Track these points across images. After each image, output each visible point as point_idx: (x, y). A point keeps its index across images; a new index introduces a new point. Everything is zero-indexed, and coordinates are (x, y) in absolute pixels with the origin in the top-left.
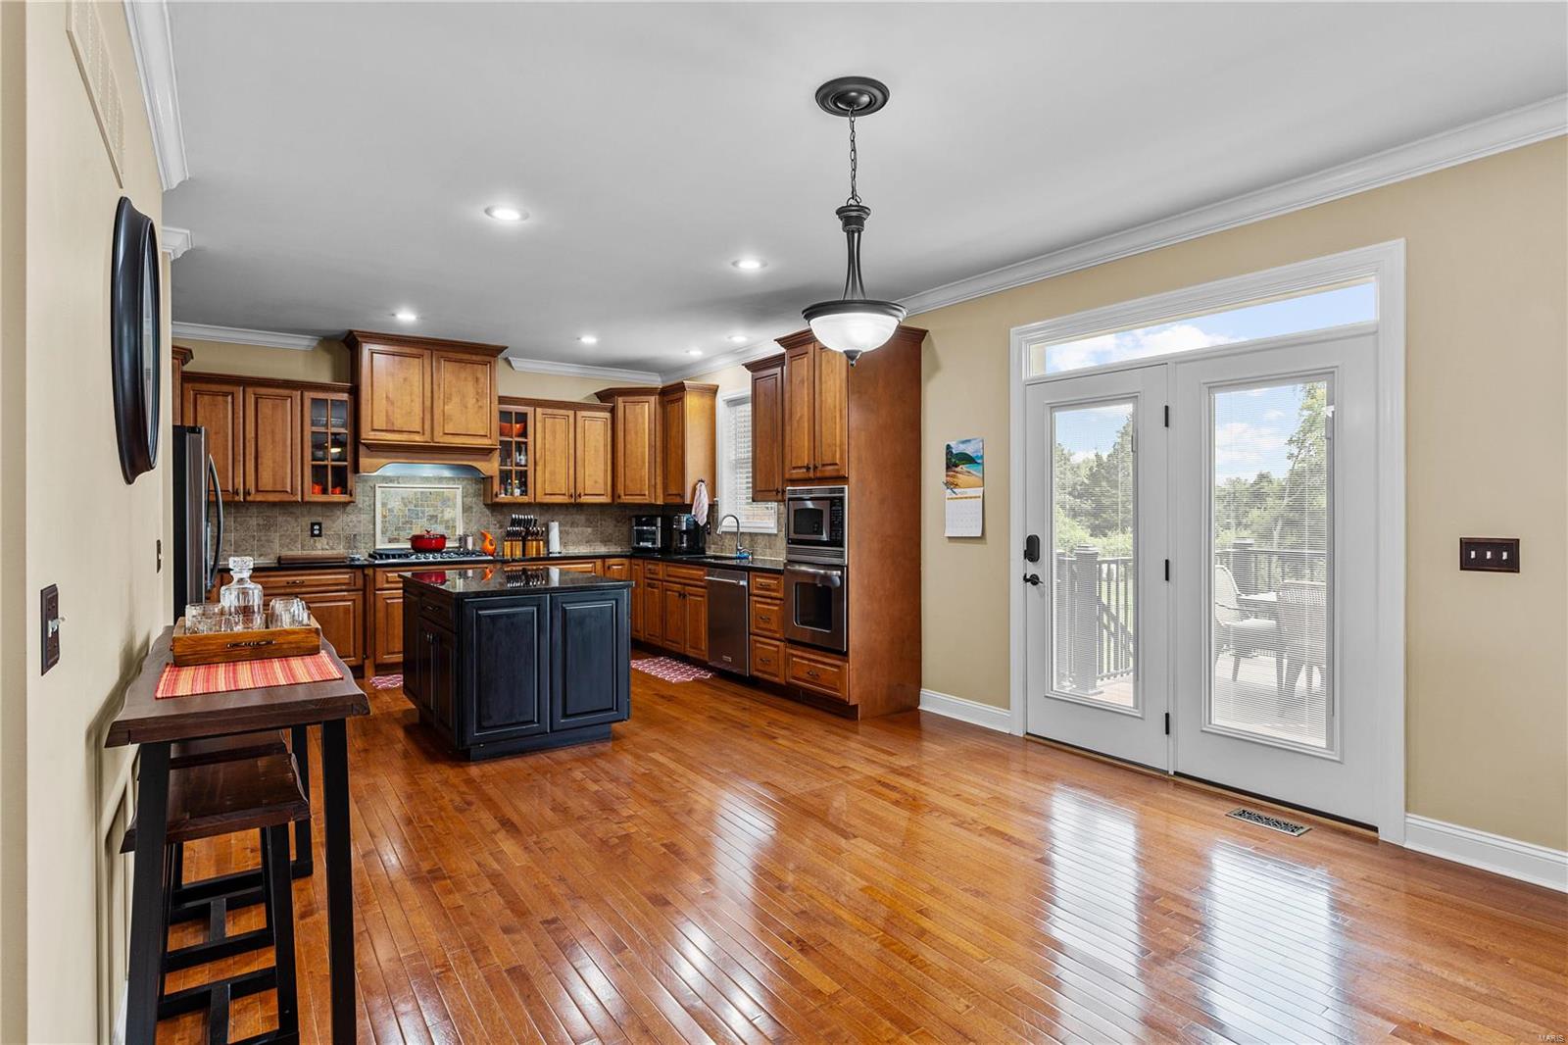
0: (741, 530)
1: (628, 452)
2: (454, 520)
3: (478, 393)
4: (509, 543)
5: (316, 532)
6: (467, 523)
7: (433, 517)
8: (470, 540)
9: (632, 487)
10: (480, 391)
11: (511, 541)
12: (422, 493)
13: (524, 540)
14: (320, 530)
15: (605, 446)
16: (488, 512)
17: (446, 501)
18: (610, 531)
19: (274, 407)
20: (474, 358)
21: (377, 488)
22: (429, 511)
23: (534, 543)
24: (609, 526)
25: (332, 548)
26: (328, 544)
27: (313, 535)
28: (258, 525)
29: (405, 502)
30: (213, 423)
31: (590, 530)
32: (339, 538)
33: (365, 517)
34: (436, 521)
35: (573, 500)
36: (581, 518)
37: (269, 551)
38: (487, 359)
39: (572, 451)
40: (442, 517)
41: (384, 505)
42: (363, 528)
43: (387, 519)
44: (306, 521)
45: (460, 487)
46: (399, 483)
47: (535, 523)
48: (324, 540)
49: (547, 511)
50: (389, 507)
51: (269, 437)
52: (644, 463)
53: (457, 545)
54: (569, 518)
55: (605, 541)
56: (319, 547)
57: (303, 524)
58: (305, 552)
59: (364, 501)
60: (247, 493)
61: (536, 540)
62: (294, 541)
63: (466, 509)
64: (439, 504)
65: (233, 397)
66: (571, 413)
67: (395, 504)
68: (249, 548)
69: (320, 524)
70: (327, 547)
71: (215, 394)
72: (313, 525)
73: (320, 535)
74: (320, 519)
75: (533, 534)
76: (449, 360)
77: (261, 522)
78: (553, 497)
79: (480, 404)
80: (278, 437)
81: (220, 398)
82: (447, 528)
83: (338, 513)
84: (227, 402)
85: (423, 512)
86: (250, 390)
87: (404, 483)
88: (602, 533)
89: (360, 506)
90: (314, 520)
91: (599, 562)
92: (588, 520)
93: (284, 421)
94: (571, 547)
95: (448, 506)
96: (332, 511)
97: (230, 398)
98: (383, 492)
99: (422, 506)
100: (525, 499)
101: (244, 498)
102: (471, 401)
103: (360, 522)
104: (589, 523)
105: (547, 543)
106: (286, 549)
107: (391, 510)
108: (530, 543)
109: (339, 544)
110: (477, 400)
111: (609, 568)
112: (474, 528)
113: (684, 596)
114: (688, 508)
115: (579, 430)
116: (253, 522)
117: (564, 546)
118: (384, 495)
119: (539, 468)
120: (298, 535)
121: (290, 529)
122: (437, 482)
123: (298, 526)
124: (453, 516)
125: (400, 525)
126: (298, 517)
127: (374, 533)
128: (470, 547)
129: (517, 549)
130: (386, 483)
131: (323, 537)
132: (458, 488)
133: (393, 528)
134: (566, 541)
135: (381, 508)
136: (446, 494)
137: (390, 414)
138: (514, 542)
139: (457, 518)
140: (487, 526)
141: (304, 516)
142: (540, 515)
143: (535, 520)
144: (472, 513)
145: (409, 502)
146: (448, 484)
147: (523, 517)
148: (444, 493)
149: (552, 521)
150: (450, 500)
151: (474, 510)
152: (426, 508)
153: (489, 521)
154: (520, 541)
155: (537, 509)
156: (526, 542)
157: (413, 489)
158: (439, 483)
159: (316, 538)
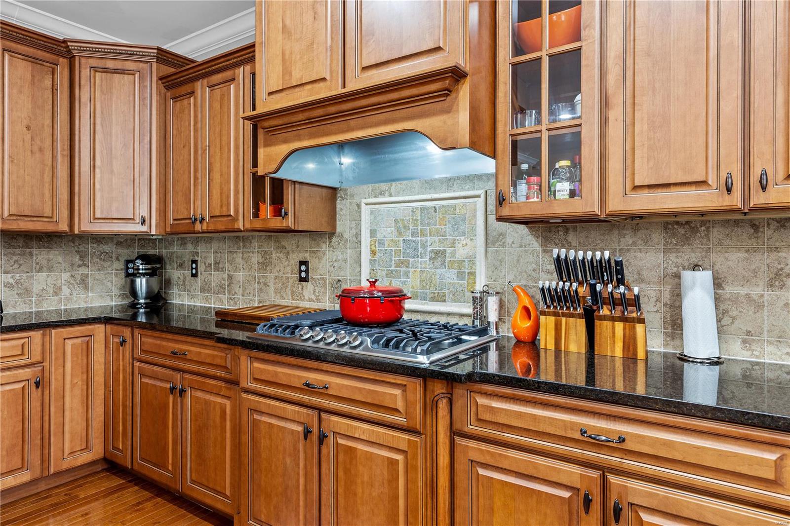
2: (472, 260)
4: (552, 319)
5: (304, 275)
6: (494, 268)
7: (438, 255)
8: (492, 303)
11: (555, 314)
12: (422, 209)
13: (590, 318)
14: (307, 272)
16: (534, 243)
17: (460, 224)
19: (222, 99)
21: (363, 206)
22: (434, 243)
23: (619, 327)
25: (318, 300)
26: (314, 291)
27: (302, 280)
28: (259, 263)
29: (400, 227)
32: (325, 284)
33: (349, 254)
35: (735, 200)
37: (267, 298)
40: (453, 254)
41: (373, 233)
42: (347, 273)
43: (376, 257)
44: (295, 258)
45: (481, 192)
46: (391, 195)
47: (620, 272)
48: (309, 286)
49: (686, 240)
50: (379, 235)
53: (469, 310)
54: (763, 261)
56: (307, 297)
57: (293, 262)
58: (295, 303)
61: (624, 319)
62: (285, 286)
63: (491, 238)
64: (448, 229)
65: (193, 98)
67: (387, 232)
68: (252, 292)
69: (306, 263)
70: (313, 297)
71: (183, 97)
72: (302, 263)
73: (306, 280)
74: (306, 256)
75: (613, 302)
78: (660, 194)
81: (186, 102)
82: (461, 275)
83: (324, 247)
85: (424, 246)
86: (206, 82)
87: (398, 194)
89: (346, 236)
90: (302, 256)
94: (769, 349)
95: (464, 234)
96: (319, 245)
98: (372, 212)
99: (423, 235)
100: (576, 207)
106: (278, 296)
107: (381, 243)
108: (607, 324)
112: (508, 276)
116: (255, 259)
117: (744, 342)
118: (373, 217)
119: (615, 114)
120: (288, 278)
121: (282, 270)
122: (444, 186)
123: (288, 266)
124: (471, 253)
125: (393, 268)
126: (288, 253)
127: (360, 280)
128: (493, 317)
129: (572, 337)
130: (375, 197)
131: (310, 282)
132: (479, 196)
133: (384, 273)
134: (748, 333)
135: (369, 240)
136: (458, 210)
137: (287, 57)
138: (564, 319)
139: (478, 257)
140: (534, 274)
141: (293, 252)
142: (666, 251)
143: (619, 263)
144: (504, 245)
145: (405, 227)
146: (463, 190)
147: (594, 255)
148: (455, 207)
149: (695, 267)
150: (464, 220)
151: (509, 240)
152: (429, 239)
153: (537, 263)
154: (579, 316)
155: (657, 236)
156: (597, 322)
157: (412, 204)
158: (447, 190)
159: (304, 283)
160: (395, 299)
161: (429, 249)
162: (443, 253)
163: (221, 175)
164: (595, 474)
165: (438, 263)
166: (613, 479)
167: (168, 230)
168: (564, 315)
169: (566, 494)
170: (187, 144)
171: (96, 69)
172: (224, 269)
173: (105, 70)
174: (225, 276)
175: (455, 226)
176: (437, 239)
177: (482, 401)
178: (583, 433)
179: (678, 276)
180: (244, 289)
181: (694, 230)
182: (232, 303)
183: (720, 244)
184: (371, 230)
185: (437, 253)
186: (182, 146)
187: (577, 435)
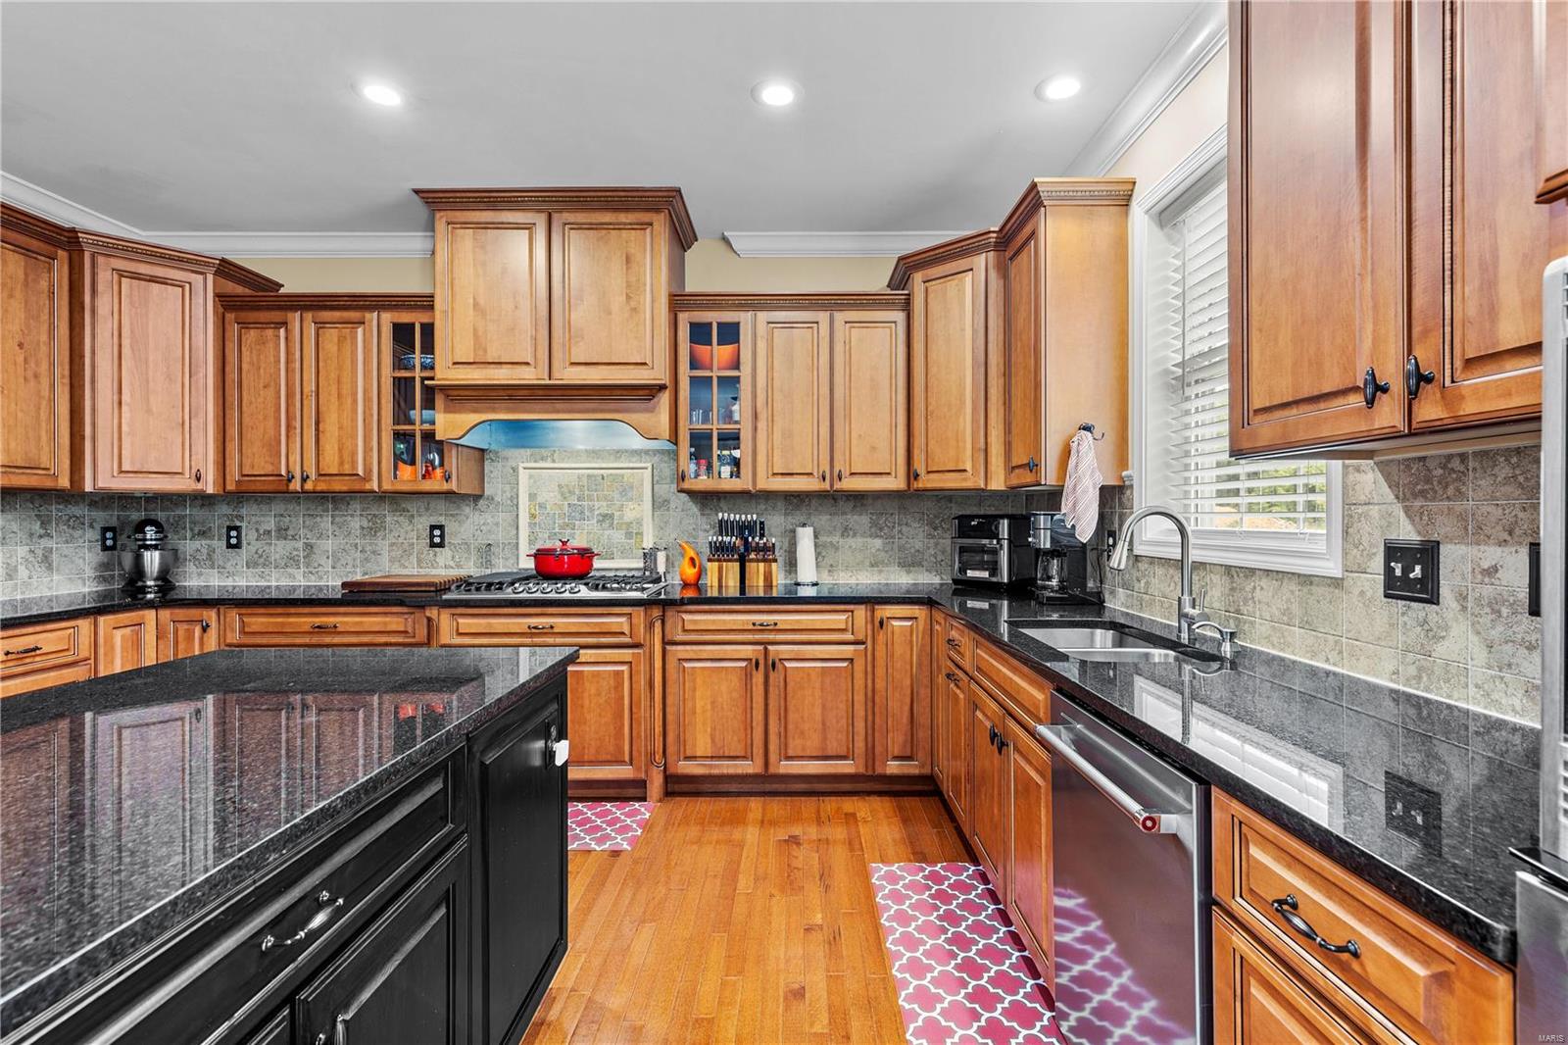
0: (1195, 555)
1: (932, 381)
2: (639, 522)
3: (629, 286)
4: (716, 564)
5: (437, 540)
6: (660, 528)
7: (606, 518)
8: (661, 557)
9: (943, 458)
10: (633, 279)
11: (719, 560)
12: (589, 476)
13: (743, 562)
14: (442, 536)
15: (893, 377)
16: (694, 509)
17: (627, 491)
18: (918, 545)
19: (341, 340)
20: (623, 217)
21: (521, 470)
22: (602, 507)
23: (762, 565)
24: (916, 535)
25: (459, 566)
26: (453, 557)
27: (433, 545)
28: (362, 528)
29: (564, 491)
30: (262, 371)
31: (878, 543)
32: (469, 549)
33: (503, 517)
34: (611, 525)
35: (826, 486)
36: (860, 520)
37: (376, 568)
38: (645, 217)
39: (825, 390)
40: (621, 517)
41: (532, 497)
42: (500, 536)
43: (537, 520)
44: (423, 523)
45: (649, 465)
46: (554, 461)
47: (762, 529)
48: (445, 552)
49: (797, 507)
50: (540, 499)
51: (334, 389)
52: (963, 403)
53: (641, 565)
54: (838, 520)
55: (909, 563)
56: (442, 564)
57: (420, 527)
58: (423, 572)
59: (504, 492)
60: (304, 479)
61: (764, 560)
62: (407, 553)
63: (658, 504)
64: (616, 495)
65: (287, 330)
66: (823, 317)
67: (549, 496)
68: (351, 563)
69: (441, 527)
70: (452, 563)
71: (263, 325)
72: (433, 528)
73: (441, 545)
74: (442, 520)
75: (758, 549)
76: (579, 227)
77: (365, 524)
78: (788, 479)
79: (633, 304)
80: (346, 389)
81: (270, 333)
82: (629, 535)
83: (467, 510)
84: (278, 337)
85: (591, 510)
86: (309, 316)
87: (563, 460)
88: (901, 549)
89: (498, 499)
90: (434, 520)
91: (861, 612)
92: (874, 524)
93: (354, 362)
94: (842, 574)
95: (631, 499)
96: (459, 508)
97: (282, 331)
98: (531, 477)
99: (590, 499)
100: (736, 485)
101: (302, 487)
102: (617, 301)
103: (497, 524)
104: (876, 530)
105: (792, 565)
106: (397, 564)
107: (542, 506)
108: (754, 565)
109: (468, 559)
110: (628, 297)
111: (881, 623)
112: (671, 536)
113: (1002, 745)
114: (1053, 499)
115: (839, 348)
116: (356, 523)
117: (830, 571)
118: (532, 481)
119: (762, 425)
120: (413, 544)
121: (403, 535)
122: (612, 457)
123: (413, 530)
124: (638, 516)
125: (557, 530)
126: (413, 516)
127: (517, 543)
128: (661, 569)
129: (730, 575)
130: (535, 461)
131: (446, 548)
132: (646, 468)
133: (546, 536)
134: (831, 566)
135: (528, 503)
136: (626, 479)
137: (480, 333)
138: (724, 564)
139: (645, 520)
140: (694, 533)
141: (420, 516)
142: (786, 514)
143: (762, 523)
144: (668, 510)
145: (570, 492)
146: (630, 462)
147: (740, 518)
148: (623, 476)
149: (804, 525)
150: (632, 487)
151: (672, 505)
152: (596, 503)
153: (697, 525)
154: (736, 560)
155: (780, 504)
156: (747, 564)
157: (577, 471)
158: (616, 461)
159: (437, 549)
160: (586, 556)
161: (596, 513)
162: (612, 516)
163: (341, 428)
164: (761, 648)
165: (606, 525)
166: (770, 647)
167: (230, 487)
168: (725, 561)
169: (744, 664)
170: (272, 383)
171: (121, 273)
172: (297, 537)
173: (136, 276)
174: (300, 545)
175: (624, 492)
176: (605, 504)
177: (687, 617)
178: (754, 624)
179: (794, 531)
180: (336, 559)
181: (802, 501)
182: (313, 578)
183: (816, 510)
184: (530, 494)
185: (605, 516)
186: (261, 385)
187: (751, 627)
